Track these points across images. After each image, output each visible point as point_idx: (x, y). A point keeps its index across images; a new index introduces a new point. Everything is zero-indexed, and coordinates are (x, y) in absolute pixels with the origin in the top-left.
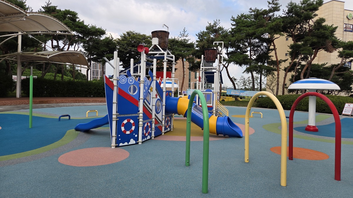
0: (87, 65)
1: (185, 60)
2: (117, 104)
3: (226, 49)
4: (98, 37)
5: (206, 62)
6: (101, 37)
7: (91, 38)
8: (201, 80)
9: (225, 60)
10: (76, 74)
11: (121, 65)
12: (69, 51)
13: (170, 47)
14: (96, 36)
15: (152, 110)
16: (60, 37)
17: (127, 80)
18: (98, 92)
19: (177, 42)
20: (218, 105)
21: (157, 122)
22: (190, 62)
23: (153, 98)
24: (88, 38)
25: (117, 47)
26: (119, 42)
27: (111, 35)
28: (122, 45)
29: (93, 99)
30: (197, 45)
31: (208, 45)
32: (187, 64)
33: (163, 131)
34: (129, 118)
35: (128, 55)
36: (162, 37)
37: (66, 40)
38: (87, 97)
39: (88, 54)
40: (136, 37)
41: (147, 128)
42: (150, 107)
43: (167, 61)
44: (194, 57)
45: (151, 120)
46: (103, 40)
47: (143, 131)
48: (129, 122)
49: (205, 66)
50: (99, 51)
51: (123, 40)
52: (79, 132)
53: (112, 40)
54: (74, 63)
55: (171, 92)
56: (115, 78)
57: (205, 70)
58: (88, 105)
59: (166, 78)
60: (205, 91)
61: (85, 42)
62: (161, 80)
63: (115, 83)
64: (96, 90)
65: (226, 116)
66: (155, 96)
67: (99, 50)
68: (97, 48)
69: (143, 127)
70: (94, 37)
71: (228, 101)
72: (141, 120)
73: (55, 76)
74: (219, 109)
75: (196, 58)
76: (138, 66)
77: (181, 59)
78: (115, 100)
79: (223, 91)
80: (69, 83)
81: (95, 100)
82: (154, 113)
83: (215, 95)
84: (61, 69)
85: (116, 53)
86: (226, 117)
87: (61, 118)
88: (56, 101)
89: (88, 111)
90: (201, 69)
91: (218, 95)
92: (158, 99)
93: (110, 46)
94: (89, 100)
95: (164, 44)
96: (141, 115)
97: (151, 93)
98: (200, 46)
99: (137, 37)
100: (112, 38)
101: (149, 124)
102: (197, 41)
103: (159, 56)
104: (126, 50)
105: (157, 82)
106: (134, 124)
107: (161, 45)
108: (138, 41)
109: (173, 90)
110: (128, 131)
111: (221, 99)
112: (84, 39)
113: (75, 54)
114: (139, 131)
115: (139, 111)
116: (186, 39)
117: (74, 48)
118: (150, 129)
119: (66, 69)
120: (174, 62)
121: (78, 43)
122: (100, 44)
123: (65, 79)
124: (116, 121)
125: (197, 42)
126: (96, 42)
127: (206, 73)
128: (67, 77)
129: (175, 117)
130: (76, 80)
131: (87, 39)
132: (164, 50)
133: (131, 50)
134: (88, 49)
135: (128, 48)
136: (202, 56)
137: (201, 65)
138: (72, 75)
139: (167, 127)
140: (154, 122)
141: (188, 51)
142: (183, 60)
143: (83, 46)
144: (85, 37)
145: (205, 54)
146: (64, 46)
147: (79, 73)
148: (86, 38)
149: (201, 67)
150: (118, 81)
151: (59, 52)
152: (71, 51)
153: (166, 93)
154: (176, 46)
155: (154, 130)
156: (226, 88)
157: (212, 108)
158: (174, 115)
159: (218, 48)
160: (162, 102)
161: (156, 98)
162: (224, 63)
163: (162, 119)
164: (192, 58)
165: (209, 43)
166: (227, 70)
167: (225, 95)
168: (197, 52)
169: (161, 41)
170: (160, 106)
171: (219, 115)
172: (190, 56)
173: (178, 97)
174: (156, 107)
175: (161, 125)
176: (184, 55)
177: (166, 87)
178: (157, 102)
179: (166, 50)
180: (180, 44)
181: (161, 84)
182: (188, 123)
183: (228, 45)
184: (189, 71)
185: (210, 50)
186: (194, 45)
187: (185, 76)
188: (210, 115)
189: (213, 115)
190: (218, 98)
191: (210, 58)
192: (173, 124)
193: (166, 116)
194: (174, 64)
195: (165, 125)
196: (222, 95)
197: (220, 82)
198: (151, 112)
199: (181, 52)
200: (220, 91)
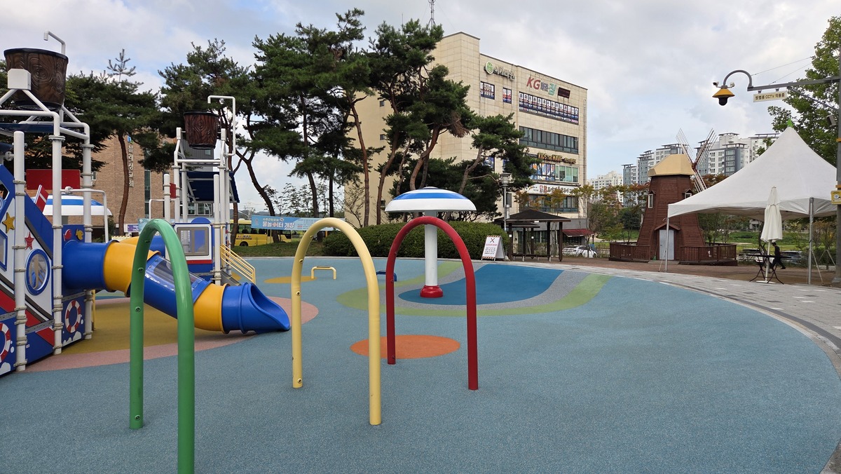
1: (127, 138)
3: (245, 115)
5: (190, 146)
8: (178, 194)
9: (242, 143)
13: (77, 99)
15: (14, 285)
19: (101, 87)
20: (226, 257)
21: (33, 320)
22: (144, 145)
23: (16, 249)
30: (163, 99)
31: (196, 104)
32: (136, 152)
33: (58, 343)
36: (41, 70)
42: (9, 275)
43: (64, 138)
44: (157, 132)
45: (13, 316)
49: (187, 156)
55: (82, 228)
57: (187, 168)
59: (63, 188)
60: (190, 221)
62: (46, 195)
65: (246, 283)
66: (23, 243)
71: (257, 246)
74: (230, 267)
75: (163, 135)
77: (117, 136)
79: (241, 221)
82: (21, 292)
83: (217, 231)
86: (246, 286)
90: (176, 165)
91: (227, 232)
92: (37, 252)
95: (52, 90)
97: (10, 234)
98: (172, 104)
101: (5, 329)
102: (163, 91)
103: (36, 123)
105: (28, 200)
107: (42, 92)
109: (88, 223)
111: (238, 242)
116: (129, 81)
118: (8, 343)
120: (88, 142)
125: (163, 93)
127: (190, 175)
129: (97, 298)
132: (54, 106)
136: (179, 130)
137: (176, 153)
139: (73, 329)
140: (25, 321)
141: (137, 114)
142: (121, 140)
145: (187, 125)
149: (176, 160)
153: (63, 232)
154: (99, 100)
155: (26, 345)
156: (252, 213)
157: (209, 265)
158: (96, 292)
159: (223, 112)
160: (52, 259)
161: (27, 247)
162: (242, 151)
163: (53, 307)
164: (150, 134)
165: (199, 98)
166: (250, 168)
167: (249, 230)
168: (164, 118)
169: (38, 81)
170: (42, 271)
171: (231, 282)
172: (143, 128)
173: (107, 241)
174: (30, 275)
175: (51, 327)
176: (124, 124)
177: (64, 213)
178: (33, 261)
179: (60, 106)
180: (109, 93)
181: (46, 206)
182: (134, 312)
183: (249, 106)
184: (143, 170)
185: (203, 116)
186: (153, 100)
187: (132, 183)
188: (205, 282)
189: (214, 282)
190: (226, 238)
191: (201, 137)
192: (94, 318)
193: (66, 298)
194: (89, 148)
195: (64, 326)
196: (240, 230)
197: (231, 200)
198: (12, 292)
199: (116, 116)
200: (232, 221)
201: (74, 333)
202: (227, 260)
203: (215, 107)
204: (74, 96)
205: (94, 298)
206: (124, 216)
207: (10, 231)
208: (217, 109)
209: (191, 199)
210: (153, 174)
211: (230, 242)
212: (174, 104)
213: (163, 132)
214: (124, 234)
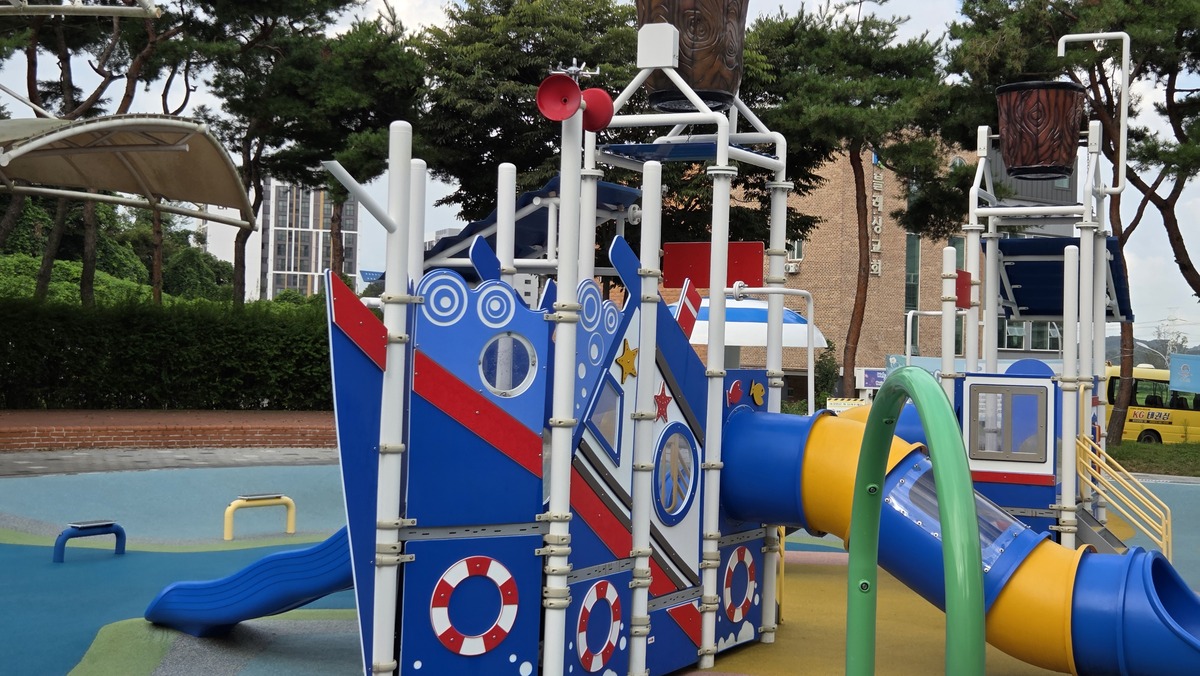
0: (240, 203)
1: (868, 157)
2: (404, 455)
3: (1161, 75)
4: (311, 22)
5: (1009, 171)
6: (330, 21)
7: (264, 28)
8: (974, 297)
9: (1149, 153)
10: (173, 260)
11: (448, 200)
12: (131, 116)
13: (769, 71)
14: (298, 15)
15: (630, 499)
16: (80, 27)
17: (473, 299)
18: (302, 375)
19: (818, 38)
20: (1095, 473)
21: (662, 582)
22: (904, 173)
23: (638, 419)
24: (246, 28)
25: (427, 81)
26: (439, 53)
27: (391, 11)
28: (460, 70)
29: (273, 426)
30: (954, 54)
31: (1032, 57)
32: (888, 191)
33: (709, 642)
34: (479, 553)
35: (494, 134)
36: (699, 20)
37: (112, 48)
38: (235, 407)
39: (244, 134)
40: (547, 19)
41: (596, 623)
42: (623, 477)
43: (734, 171)
44: (937, 138)
45: (627, 569)
46: (343, 40)
47: (570, 636)
48: (478, 576)
49: (1002, 193)
50: (315, 111)
51: (464, 38)
52: (171, 637)
53: (394, 37)
54: (157, 188)
55: (762, 376)
56: (394, 288)
57: (999, 228)
58: (238, 465)
59: (730, 284)
60: (1004, 366)
61: (230, 55)
62: (696, 302)
63: (394, 322)
64: (289, 367)
65: (1140, 550)
66: (649, 408)
67: (312, 104)
68: (301, 91)
69: (571, 612)
70: (284, 21)
71: (1185, 445)
72: (557, 564)
73: (44, 277)
74: (1102, 500)
75: (950, 145)
76: (544, 211)
77: (847, 153)
78: (391, 431)
79: (1142, 370)
80: (131, 318)
81: (285, 431)
82: (644, 516)
83: (1068, 399)
84: (81, 225)
85: (400, 132)
86: (1140, 557)
87: (72, 543)
88: (42, 433)
89: (236, 503)
90: (973, 222)
91: (1096, 402)
92: (675, 428)
93: (381, 75)
94: (245, 432)
95: (718, 63)
96: (559, 531)
97: (628, 387)
98: (971, 65)
99: (555, 16)
100: (393, 23)
101: (612, 595)
102: (955, 31)
103: (684, 138)
104: (484, 99)
105: (663, 311)
106: (511, 592)
107: (697, 70)
108: (561, 41)
109: (774, 367)
110: (473, 633)
111: (1132, 431)
112: (223, 38)
113: (164, 137)
114: (542, 637)
115: (546, 508)
116: (878, 18)
117: (165, 96)
118: (616, 627)
119: (113, 228)
120: (782, 175)
121: (189, 64)
122: (318, 70)
123: (102, 294)
124: (401, 567)
125: (953, 37)
126: (295, 53)
127: (1005, 247)
128: (118, 281)
129: (790, 547)
130: (167, 300)
131: (243, 40)
132: (717, 99)
133: (514, 98)
134: (247, 100)
135: (494, 85)
136: (983, 131)
137: (974, 191)
138: (150, 266)
139: (738, 616)
140: (648, 581)
141: (894, 95)
142: (856, 162)
143: (217, 85)
144: (228, 28)
145: (1003, 118)
146: (102, 88)
147: (192, 257)
148: (235, 30)
149: (975, 210)
150: (411, 309)
151: (66, 122)
152: (143, 116)
153: (726, 387)
154: (813, 70)
155: (648, 636)
156: (1180, 348)
157: (1047, 489)
158: (788, 532)
159: (1102, 71)
160: (703, 446)
161: (658, 416)
162: (1149, 176)
163: (701, 558)
164: (920, 144)
165: (1039, 40)
166: (1171, 224)
167: (1166, 398)
168: (953, 100)
169: (693, 47)
170: (685, 472)
171: (1100, 542)
172: (904, 131)
173: (811, 412)
174: (661, 479)
175: (695, 604)
176: (862, 124)
177: (730, 341)
178: (669, 446)
179: (731, 98)
180: (835, 51)
181: (697, 322)
182: (858, 594)
183: (1174, 50)
184: (902, 234)
185: (1043, 94)
186: (931, 58)
187: (876, 265)
188: (1032, 535)
189: (1057, 537)
190: (1094, 419)
191: (1037, 147)
192: (781, 594)
193: (728, 540)
194: (783, 190)
195: (722, 604)
196: (1141, 398)
197: (1109, 314)
198: (627, 514)
199: (847, 104)
200: (1116, 370)
201: (741, 623)
202: (1094, 480)
203: (1080, 62)
204: (762, 66)
205: (782, 546)
206: (856, 349)
207: (629, 380)
208: (1086, 67)
209: (1009, 312)
210: (924, 243)
211: (1104, 431)
212: (977, 63)
213: (949, 136)
214: (856, 394)
